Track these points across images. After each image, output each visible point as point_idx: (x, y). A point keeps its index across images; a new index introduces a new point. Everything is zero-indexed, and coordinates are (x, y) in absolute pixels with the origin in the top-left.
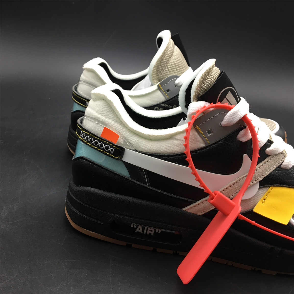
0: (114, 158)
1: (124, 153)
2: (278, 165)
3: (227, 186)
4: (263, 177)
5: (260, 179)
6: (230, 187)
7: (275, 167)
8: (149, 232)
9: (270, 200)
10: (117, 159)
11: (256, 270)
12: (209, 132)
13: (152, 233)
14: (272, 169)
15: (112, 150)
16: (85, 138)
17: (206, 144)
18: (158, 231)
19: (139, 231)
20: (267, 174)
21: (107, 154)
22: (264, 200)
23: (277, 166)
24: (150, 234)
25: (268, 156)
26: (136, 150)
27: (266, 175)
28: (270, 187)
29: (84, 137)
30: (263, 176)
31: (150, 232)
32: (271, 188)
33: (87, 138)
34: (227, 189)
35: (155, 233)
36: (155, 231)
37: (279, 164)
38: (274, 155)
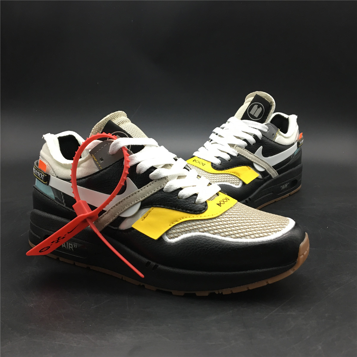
0: (44, 183)
1: (50, 179)
2: (160, 188)
3: (114, 205)
4: (144, 198)
5: (141, 199)
6: (117, 205)
7: (156, 190)
8: (70, 247)
9: (149, 219)
10: (46, 184)
11: (141, 285)
12: (102, 160)
14: (153, 192)
15: (43, 177)
17: (99, 169)
18: (75, 247)
19: (64, 246)
20: (148, 195)
22: (144, 218)
23: (158, 189)
24: (71, 248)
25: (151, 180)
26: (57, 177)
27: (146, 197)
28: (151, 207)
32: (152, 208)
34: (114, 207)
35: (73, 248)
36: (73, 246)
37: (161, 188)
38: (156, 179)
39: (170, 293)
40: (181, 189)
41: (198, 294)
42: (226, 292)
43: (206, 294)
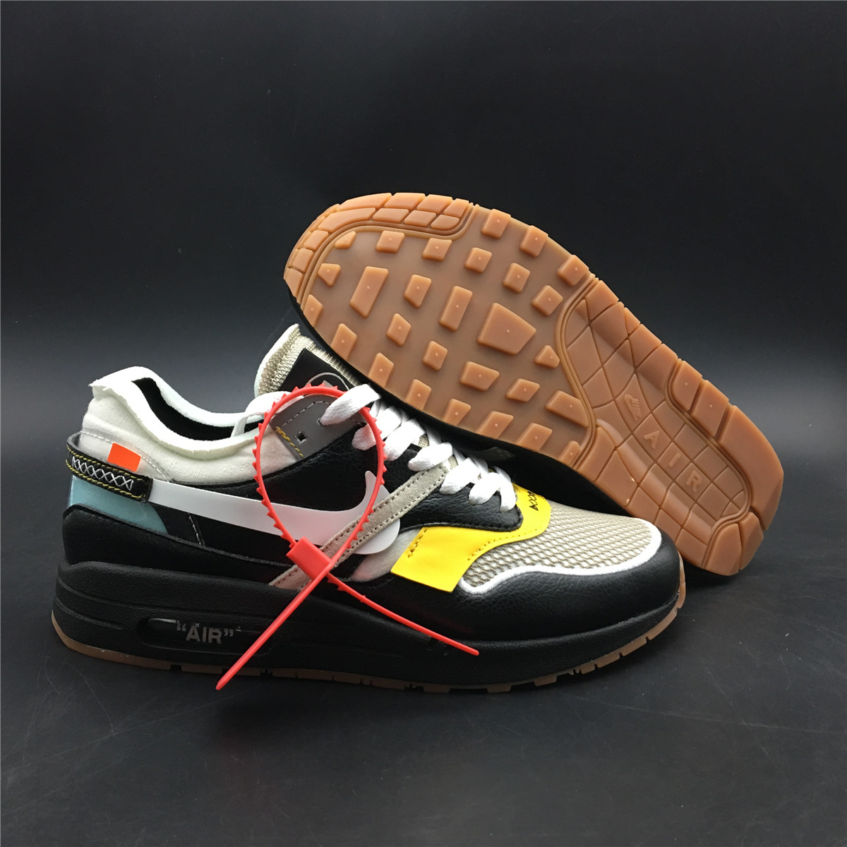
0: (133, 498)
1: (151, 487)
2: (433, 488)
3: (342, 531)
4: (406, 511)
5: (401, 514)
6: (348, 532)
7: (428, 492)
8: (211, 637)
9: (421, 551)
10: (140, 500)
11: (414, 687)
12: (301, 437)
13: (218, 638)
14: (422, 496)
15: (129, 483)
16: (80, 467)
17: (296, 458)
18: (229, 634)
19: (193, 637)
20: (413, 504)
21: (121, 492)
22: (412, 551)
23: (431, 490)
24: (214, 640)
25: (414, 473)
26: (174, 481)
27: (410, 507)
28: (421, 528)
29: (78, 466)
30: (406, 508)
31: (215, 637)
32: (423, 529)
33: (84, 468)
34: (342, 536)
35: (222, 638)
36: (223, 633)
37: (435, 487)
38: (424, 470)
39: (485, 692)
40: (471, 485)
41: (539, 682)
42: (587, 668)
43: (553, 679)
